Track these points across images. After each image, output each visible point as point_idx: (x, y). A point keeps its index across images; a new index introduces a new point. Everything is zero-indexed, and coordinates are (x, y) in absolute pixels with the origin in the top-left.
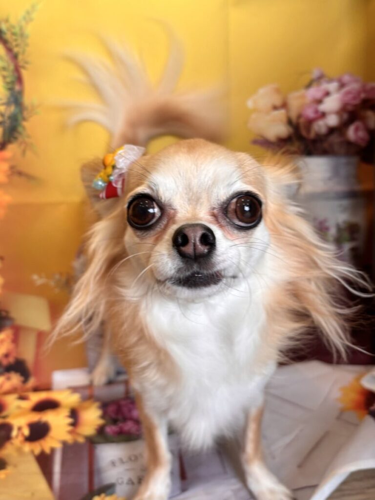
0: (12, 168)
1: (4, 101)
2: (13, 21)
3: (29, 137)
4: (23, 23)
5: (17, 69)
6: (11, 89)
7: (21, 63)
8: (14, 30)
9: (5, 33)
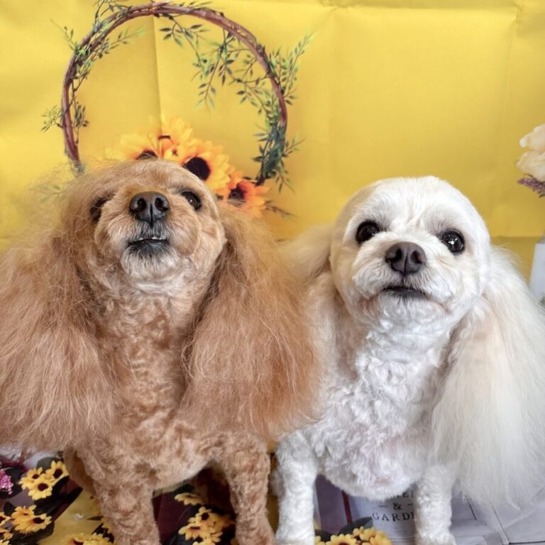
0: (267, 203)
1: (266, 136)
2: (283, 54)
3: (286, 172)
4: (294, 56)
5: (282, 105)
6: (274, 125)
7: (286, 99)
8: (283, 64)
9: (273, 67)
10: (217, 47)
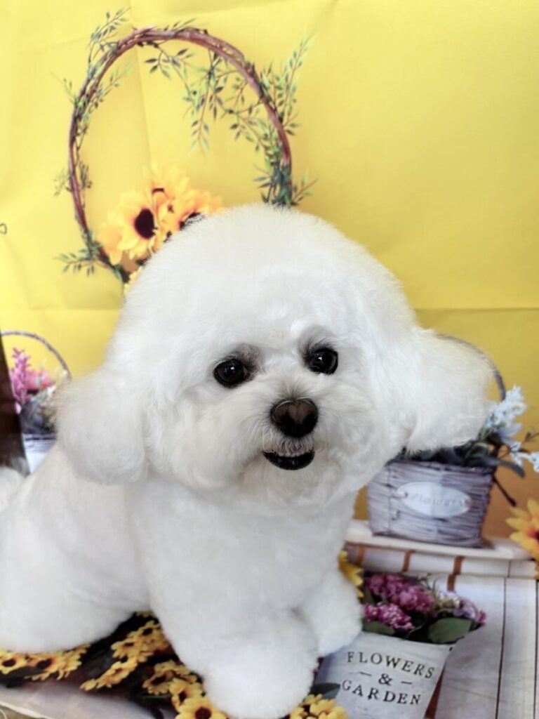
1: (268, 180)
2: (276, 71)
4: (289, 71)
5: (282, 137)
6: (275, 164)
7: (286, 128)
8: (277, 83)
9: (266, 89)
10: (204, 74)
